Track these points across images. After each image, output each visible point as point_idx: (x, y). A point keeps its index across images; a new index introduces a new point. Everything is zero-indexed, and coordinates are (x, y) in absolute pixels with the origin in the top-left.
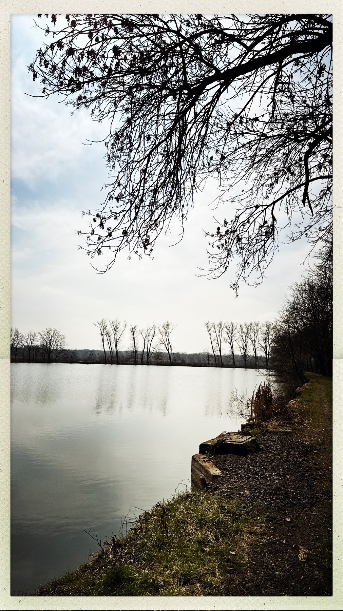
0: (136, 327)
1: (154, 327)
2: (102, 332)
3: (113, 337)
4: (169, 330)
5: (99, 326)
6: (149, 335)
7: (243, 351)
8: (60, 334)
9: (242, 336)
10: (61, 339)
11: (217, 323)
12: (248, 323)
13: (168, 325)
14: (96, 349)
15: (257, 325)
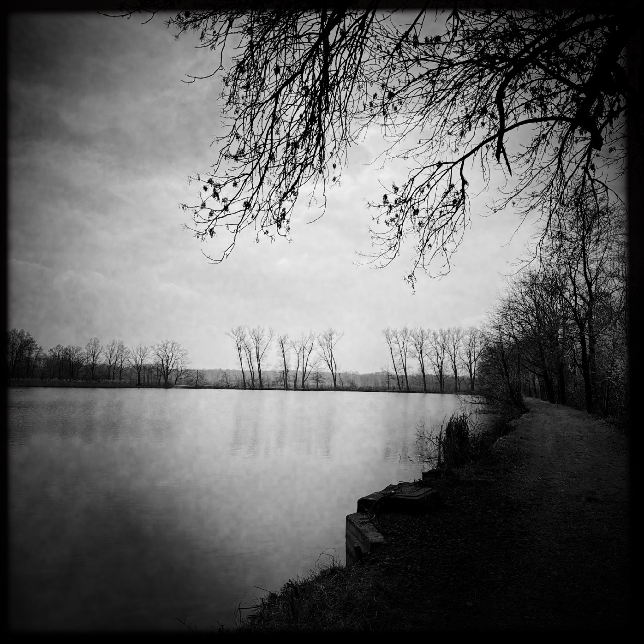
0: (286, 338)
1: (311, 336)
2: (239, 345)
3: (254, 351)
4: (333, 341)
5: (234, 336)
6: (304, 348)
7: (437, 369)
8: (181, 348)
9: (436, 348)
10: (183, 355)
11: (400, 330)
12: (445, 329)
13: (331, 335)
14: (231, 369)
15: (458, 332)
